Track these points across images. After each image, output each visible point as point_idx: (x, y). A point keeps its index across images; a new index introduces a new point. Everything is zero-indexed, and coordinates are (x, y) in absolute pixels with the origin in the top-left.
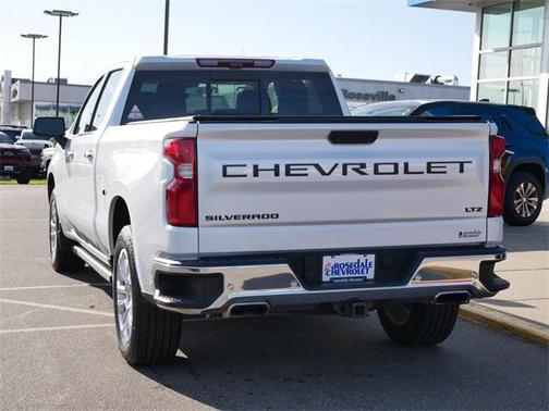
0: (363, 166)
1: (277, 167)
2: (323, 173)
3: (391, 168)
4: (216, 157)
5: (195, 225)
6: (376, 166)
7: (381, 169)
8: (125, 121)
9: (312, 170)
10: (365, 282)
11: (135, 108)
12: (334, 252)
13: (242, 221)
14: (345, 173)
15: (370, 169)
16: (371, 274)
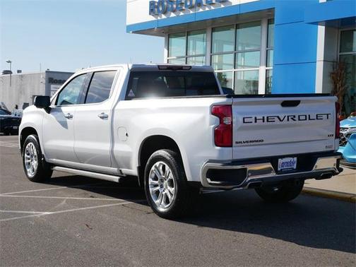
0: (294, 116)
1: (264, 117)
2: (280, 120)
3: (304, 118)
4: (240, 113)
5: (231, 146)
6: (299, 116)
7: (301, 118)
8: (127, 98)
9: (276, 119)
10: (293, 171)
11: (131, 91)
12: (282, 157)
13: (249, 144)
14: (288, 120)
15: (297, 118)
16: (295, 167)
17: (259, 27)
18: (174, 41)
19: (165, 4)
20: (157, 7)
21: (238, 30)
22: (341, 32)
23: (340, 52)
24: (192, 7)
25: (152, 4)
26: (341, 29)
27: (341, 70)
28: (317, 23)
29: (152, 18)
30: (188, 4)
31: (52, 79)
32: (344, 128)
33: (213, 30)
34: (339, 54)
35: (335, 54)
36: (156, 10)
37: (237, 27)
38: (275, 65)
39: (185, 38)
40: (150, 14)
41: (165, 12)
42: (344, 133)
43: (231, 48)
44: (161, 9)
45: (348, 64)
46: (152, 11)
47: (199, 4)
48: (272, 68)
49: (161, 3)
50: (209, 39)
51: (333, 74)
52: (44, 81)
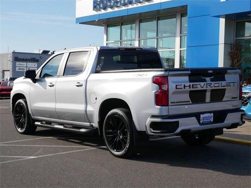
17: (175, 19)
18: (111, 29)
19: (105, 2)
20: (99, 5)
21: (159, 21)
22: (237, 23)
23: (236, 37)
24: (125, 5)
25: (94, 2)
26: (236, 21)
27: (237, 50)
28: (219, 17)
29: (95, 13)
30: (122, 2)
31: (17, 58)
32: (245, 93)
33: (140, 21)
34: (235, 39)
35: (232, 39)
36: (98, 6)
37: (158, 19)
38: (188, 47)
39: (119, 27)
40: (94, 10)
41: (105, 8)
42: (245, 96)
43: (154, 34)
44: (102, 6)
45: (241, 46)
46: (95, 8)
47: (131, 3)
48: (186, 49)
49: (102, 2)
50: (137, 28)
51: (231, 53)
52: (11, 59)
